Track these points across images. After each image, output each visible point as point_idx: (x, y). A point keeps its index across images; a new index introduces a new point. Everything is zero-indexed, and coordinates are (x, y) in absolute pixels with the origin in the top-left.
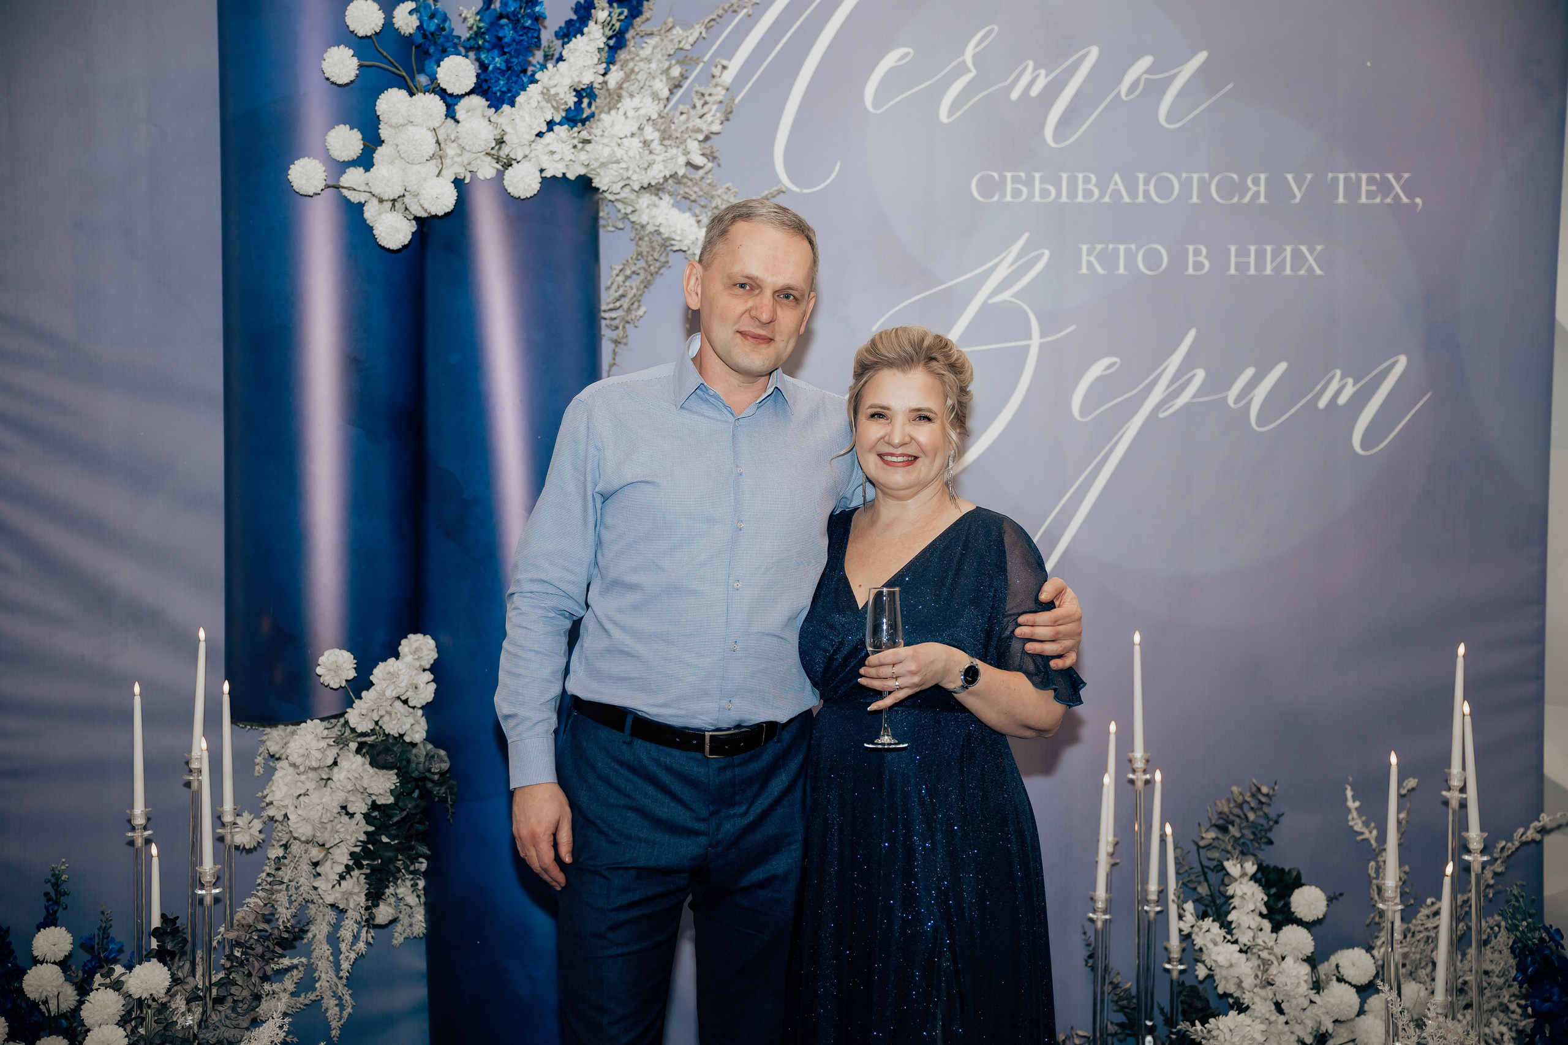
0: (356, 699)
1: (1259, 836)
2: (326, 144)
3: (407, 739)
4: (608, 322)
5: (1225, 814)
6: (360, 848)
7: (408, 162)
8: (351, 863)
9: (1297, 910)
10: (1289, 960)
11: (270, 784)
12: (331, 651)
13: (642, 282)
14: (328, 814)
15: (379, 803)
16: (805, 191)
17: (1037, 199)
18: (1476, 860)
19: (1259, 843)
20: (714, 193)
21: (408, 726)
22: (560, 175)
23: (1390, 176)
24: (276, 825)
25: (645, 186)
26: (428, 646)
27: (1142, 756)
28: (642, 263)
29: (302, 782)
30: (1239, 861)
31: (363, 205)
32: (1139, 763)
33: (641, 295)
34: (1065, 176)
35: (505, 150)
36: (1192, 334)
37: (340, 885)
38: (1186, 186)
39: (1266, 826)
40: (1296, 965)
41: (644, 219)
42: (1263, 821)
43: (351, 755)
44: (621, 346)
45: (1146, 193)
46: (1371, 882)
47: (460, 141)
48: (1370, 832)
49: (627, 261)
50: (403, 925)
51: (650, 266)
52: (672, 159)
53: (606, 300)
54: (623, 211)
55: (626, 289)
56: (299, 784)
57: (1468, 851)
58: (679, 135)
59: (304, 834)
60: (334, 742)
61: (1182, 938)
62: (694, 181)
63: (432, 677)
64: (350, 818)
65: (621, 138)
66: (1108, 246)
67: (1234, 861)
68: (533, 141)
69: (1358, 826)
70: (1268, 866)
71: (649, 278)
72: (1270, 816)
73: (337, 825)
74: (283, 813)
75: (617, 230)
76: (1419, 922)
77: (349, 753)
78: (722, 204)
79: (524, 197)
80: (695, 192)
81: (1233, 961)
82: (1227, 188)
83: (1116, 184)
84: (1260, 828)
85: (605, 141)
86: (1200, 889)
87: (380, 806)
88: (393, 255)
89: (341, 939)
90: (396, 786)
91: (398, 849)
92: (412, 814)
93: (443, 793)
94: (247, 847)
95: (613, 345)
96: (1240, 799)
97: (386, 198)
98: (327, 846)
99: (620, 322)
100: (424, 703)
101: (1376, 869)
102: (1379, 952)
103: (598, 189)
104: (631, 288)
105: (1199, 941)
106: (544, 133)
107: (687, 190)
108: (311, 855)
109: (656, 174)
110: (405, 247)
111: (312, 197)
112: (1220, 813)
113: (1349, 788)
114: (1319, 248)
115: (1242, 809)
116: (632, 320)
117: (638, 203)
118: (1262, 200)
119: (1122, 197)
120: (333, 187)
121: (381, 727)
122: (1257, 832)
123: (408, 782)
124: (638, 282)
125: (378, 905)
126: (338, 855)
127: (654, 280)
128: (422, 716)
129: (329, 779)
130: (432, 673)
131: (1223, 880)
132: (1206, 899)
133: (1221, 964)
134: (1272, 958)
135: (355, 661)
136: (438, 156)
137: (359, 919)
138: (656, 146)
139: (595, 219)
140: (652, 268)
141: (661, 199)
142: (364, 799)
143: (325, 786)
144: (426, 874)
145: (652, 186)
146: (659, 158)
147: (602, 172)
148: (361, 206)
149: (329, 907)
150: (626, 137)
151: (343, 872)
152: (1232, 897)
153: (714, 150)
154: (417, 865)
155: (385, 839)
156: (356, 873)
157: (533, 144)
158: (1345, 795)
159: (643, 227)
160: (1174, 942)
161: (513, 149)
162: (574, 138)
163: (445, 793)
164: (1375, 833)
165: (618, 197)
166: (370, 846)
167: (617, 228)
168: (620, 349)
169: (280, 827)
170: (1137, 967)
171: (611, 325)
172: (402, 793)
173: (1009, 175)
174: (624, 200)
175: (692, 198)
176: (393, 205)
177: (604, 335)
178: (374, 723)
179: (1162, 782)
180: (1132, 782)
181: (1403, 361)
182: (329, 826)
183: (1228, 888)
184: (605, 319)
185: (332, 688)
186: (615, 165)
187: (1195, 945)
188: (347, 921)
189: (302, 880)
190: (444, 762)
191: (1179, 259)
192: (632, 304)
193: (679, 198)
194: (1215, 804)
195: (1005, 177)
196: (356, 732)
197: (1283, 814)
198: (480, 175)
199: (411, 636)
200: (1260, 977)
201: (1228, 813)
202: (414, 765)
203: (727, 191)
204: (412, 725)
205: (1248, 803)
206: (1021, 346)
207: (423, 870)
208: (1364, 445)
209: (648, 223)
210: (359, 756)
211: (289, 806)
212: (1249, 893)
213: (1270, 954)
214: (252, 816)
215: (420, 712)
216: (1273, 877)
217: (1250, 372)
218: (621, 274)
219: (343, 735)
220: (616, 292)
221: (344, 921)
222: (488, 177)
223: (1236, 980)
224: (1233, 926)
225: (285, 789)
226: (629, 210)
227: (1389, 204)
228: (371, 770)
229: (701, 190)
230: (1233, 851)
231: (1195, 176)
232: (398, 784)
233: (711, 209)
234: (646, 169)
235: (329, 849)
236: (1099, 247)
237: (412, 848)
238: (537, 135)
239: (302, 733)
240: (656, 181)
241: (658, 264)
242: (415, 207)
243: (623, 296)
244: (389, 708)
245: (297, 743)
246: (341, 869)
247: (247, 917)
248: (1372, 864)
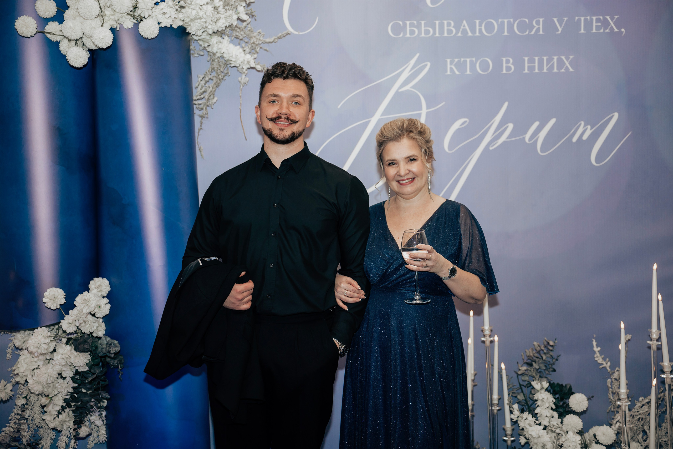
0: (66, 315)
1: (548, 367)
2: (35, 8)
3: (94, 335)
4: (197, 106)
5: (531, 356)
6: (70, 396)
7: (84, 19)
8: (64, 405)
9: (572, 406)
10: (570, 433)
11: (16, 363)
12: (51, 289)
13: (215, 84)
14: (51, 379)
15: (80, 371)
16: (301, 33)
17: (423, 35)
18: (667, 377)
19: (549, 371)
20: (252, 35)
21: (95, 328)
22: (169, 26)
23: (608, 18)
24: (20, 386)
25: (216, 31)
26: (105, 284)
27: (489, 328)
28: (214, 74)
29: (36, 362)
30: (539, 381)
31: (59, 43)
32: (487, 332)
33: (215, 91)
34: (437, 22)
35: (138, 13)
36: (506, 105)
37: (58, 417)
38: (501, 27)
39: (552, 362)
40: (574, 436)
41: (215, 50)
42: (550, 360)
43: (64, 345)
44: (205, 119)
45: (480, 31)
46: (609, 390)
47: (113, 7)
48: (607, 363)
49: (206, 73)
50: (93, 437)
51: (219, 75)
52: (230, 16)
53: (196, 94)
54: (203, 46)
55: (206, 88)
56: (34, 363)
57: (663, 372)
58: (233, 3)
59: (37, 390)
60: (53, 338)
61: (513, 423)
62: (241, 28)
63: (108, 301)
64: (63, 380)
65: (201, 6)
66: (461, 60)
67: (537, 381)
68: (153, 7)
69: (600, 360)
70: (554, 383)
71: (219, 82)
72: (554, 357)
73: (56, 384)
74: (25, 379)
75: (200, 56)
76: (636, 410)
77: (62, 344)
78: (256, 41)
79: (150, 38)
80: (242, 35)
81: (540, 435)
82: (522, 27)
83: (464, 26)
84: (549, 363)
85: (193, 7)
86: (519, 397)
87: (80, 372)
88: (78, 71)
89: (59, 447)
90: (90, 361)
91: (92, 396)
92: (99, 376)
93: (116, 364)
94: (4, 400)
95: (200, 119)
96: (538, 349)
97: (72, 39)
98: (51, 396)
99: (204, 106)
100: (104, 315)
101: (611, 382)
102: (615, 427)
103: (190, 33)
104: (209, 87)
105: (522, 424)
106: (159, 3)
107: (237, 34)
108: (41, 402)
109: (221, 25)
110: (84, 66)
111: (29, 38)
112: (529, 356)
113: (594, 340)
114: (571, 57)
115: (540, 354)
116: (210, 104)
117: (211, 41)
118: (541, 32)
119: (467, 33)
120: (41, 32)
121: (80, 329)
122: (547, 365)
123: (96, 359)
124: (213, 84)
125: (81, 427)
126: (57, 400)
127: (221, 83)
128: (103, 322)
129: (51, 359)
130: (108, 299)
131: (531, 392)
132: (523, 402)
133: (534, 436)
134: (562, 432)
135: (65, 294)
136: (101, 15)
137: (69, 435)
138: (221, 9)
139: (189, 50)
140: (220, 76)
141: (223, 39)
142: (71, 369)
143: (48, 363)
144: (106, 408)
145: (219, 31)
146: (222, 16)
147: (192, 24)
148: (57, 43)
149: (51, 430)
150: (204, 4)
151: (60, 410)
152: (537, 400)
153: (253, 11)
154: (101, 403)
155: (84, 391)
156: (67, 410)
157: (153, 9)
158: (593, 344)
159: (214, 54)
160: (508, 425)
161: (142, 11)
162: (176, 5)
163: (117, 363)
164: (609, 364)
165: (200, 38)
166: (75, 395)
167: (200, 55)
168: (204, 121)
169: (22, 387)
170: (489, 440)
171: (199, 108)
172: (93, 365)
173: (408, 23)
174: (203, 39)
175: (241, 38)
176: (76, 43)
177: (195, 113)
178: (76, 328)
179: (498, 341)
180: (483, 342)
181: (616, 115)
182: (51, 385)
183: (534, 396)
184: (196, 104)
185: (52, 310)
186: (199, 20)
187: (519, 427)
188: (62, 437)
189: (36, 416)
190: (117, 347)
191: (497, 65)
192: (210, 96)
193: (233, 38)
194: (526, 352)
195: (406, 24)
196: (67, 333)
197: (560, 355)
198: (125, 26)
199: (95, 279)
200: (556, 443)
201: (533, 356)
202: (100, 349)
203: (259, 34)
204: (97, 327)
205: (543, 350)
206: (417, 114)
207: (105, 406)
208: (597, 160)
209: (217, 52)
210: (68, 346)
211: (28, 375)
212: (546, 398)
213: (561, 430)
214: (6, 382)
215: (101, 320)
216: (557, 389)
217: (537, 124)
218: (203, 80)
219: (57, 334)
220: (201, 89)
221: (60, 437)
222: (130, 27)
223: (542, 445)
224: (538, 416)
225: (25, 366)
226: (206, 45)
227: (607, 32)
228: (76, 353)
229: (245, 33)
230: (536, 376)
231: (506, 21)
232: (91, 360)
233: (251, 44)
234: (215, 22)
235: (51, 398)
236: (456, 60)
237: (99, 394)
238: (155, 4)
239: (36, 335)
240: (221, 29)
241: (223, 74)
242: (89, 44)
243: (205, 92)
244: (85, 319)
245: (33, 341)
246: (58, 408)
247: (5, 439)
248: (609, 380)
